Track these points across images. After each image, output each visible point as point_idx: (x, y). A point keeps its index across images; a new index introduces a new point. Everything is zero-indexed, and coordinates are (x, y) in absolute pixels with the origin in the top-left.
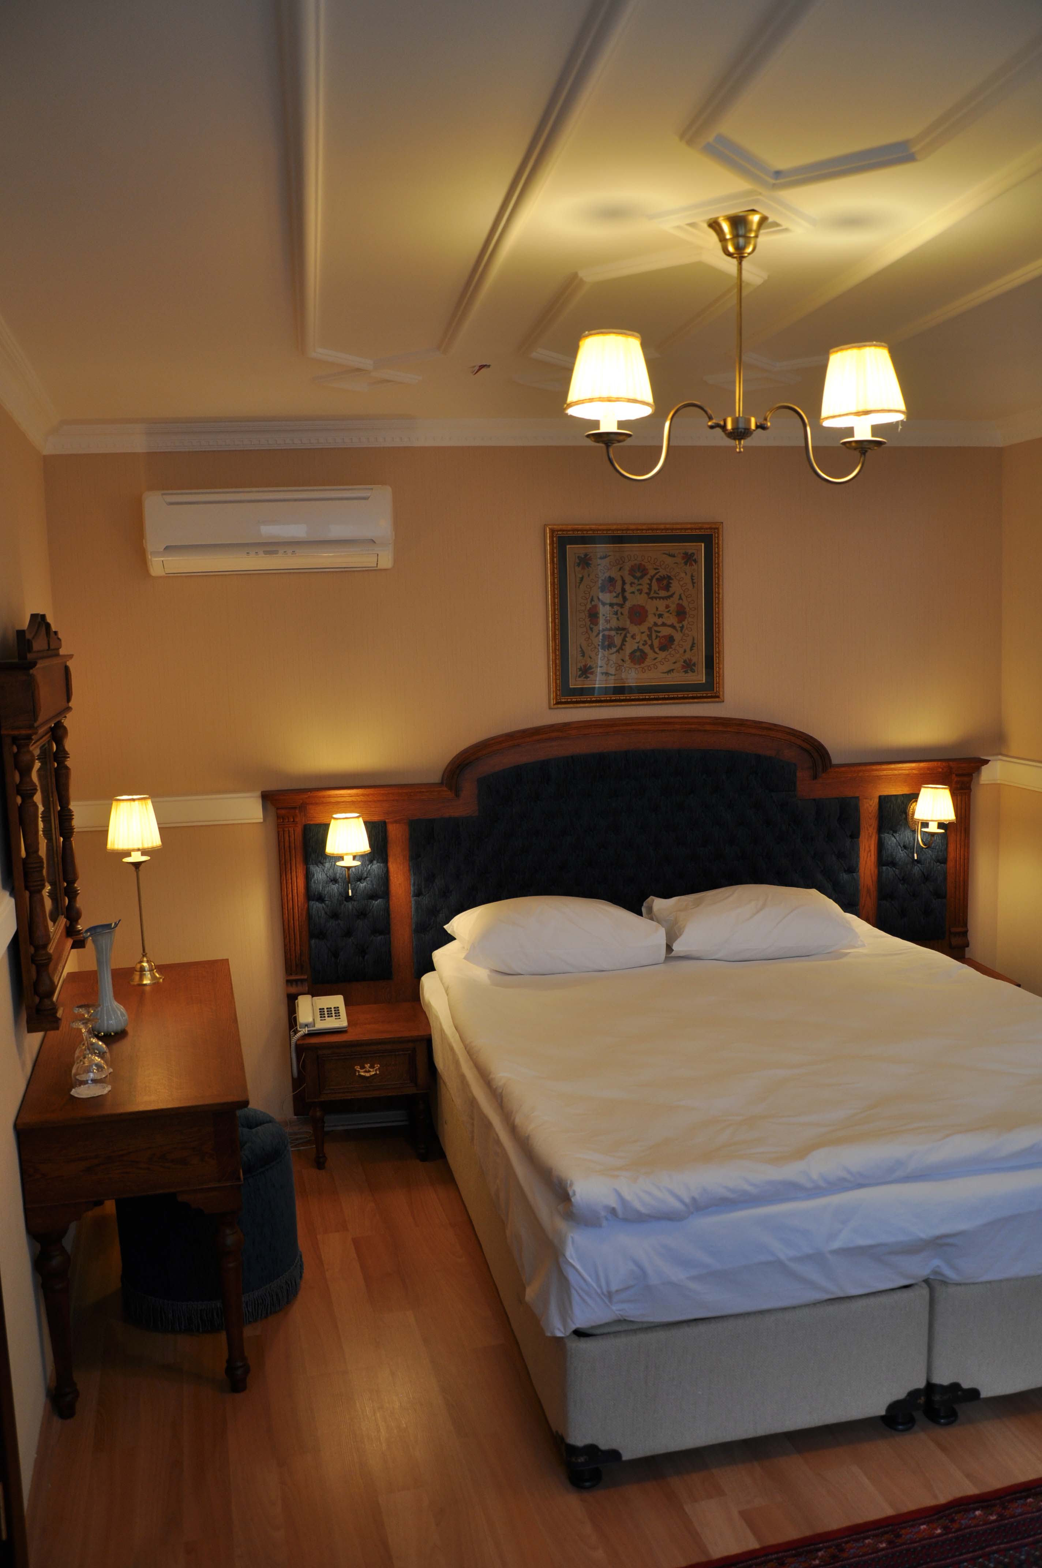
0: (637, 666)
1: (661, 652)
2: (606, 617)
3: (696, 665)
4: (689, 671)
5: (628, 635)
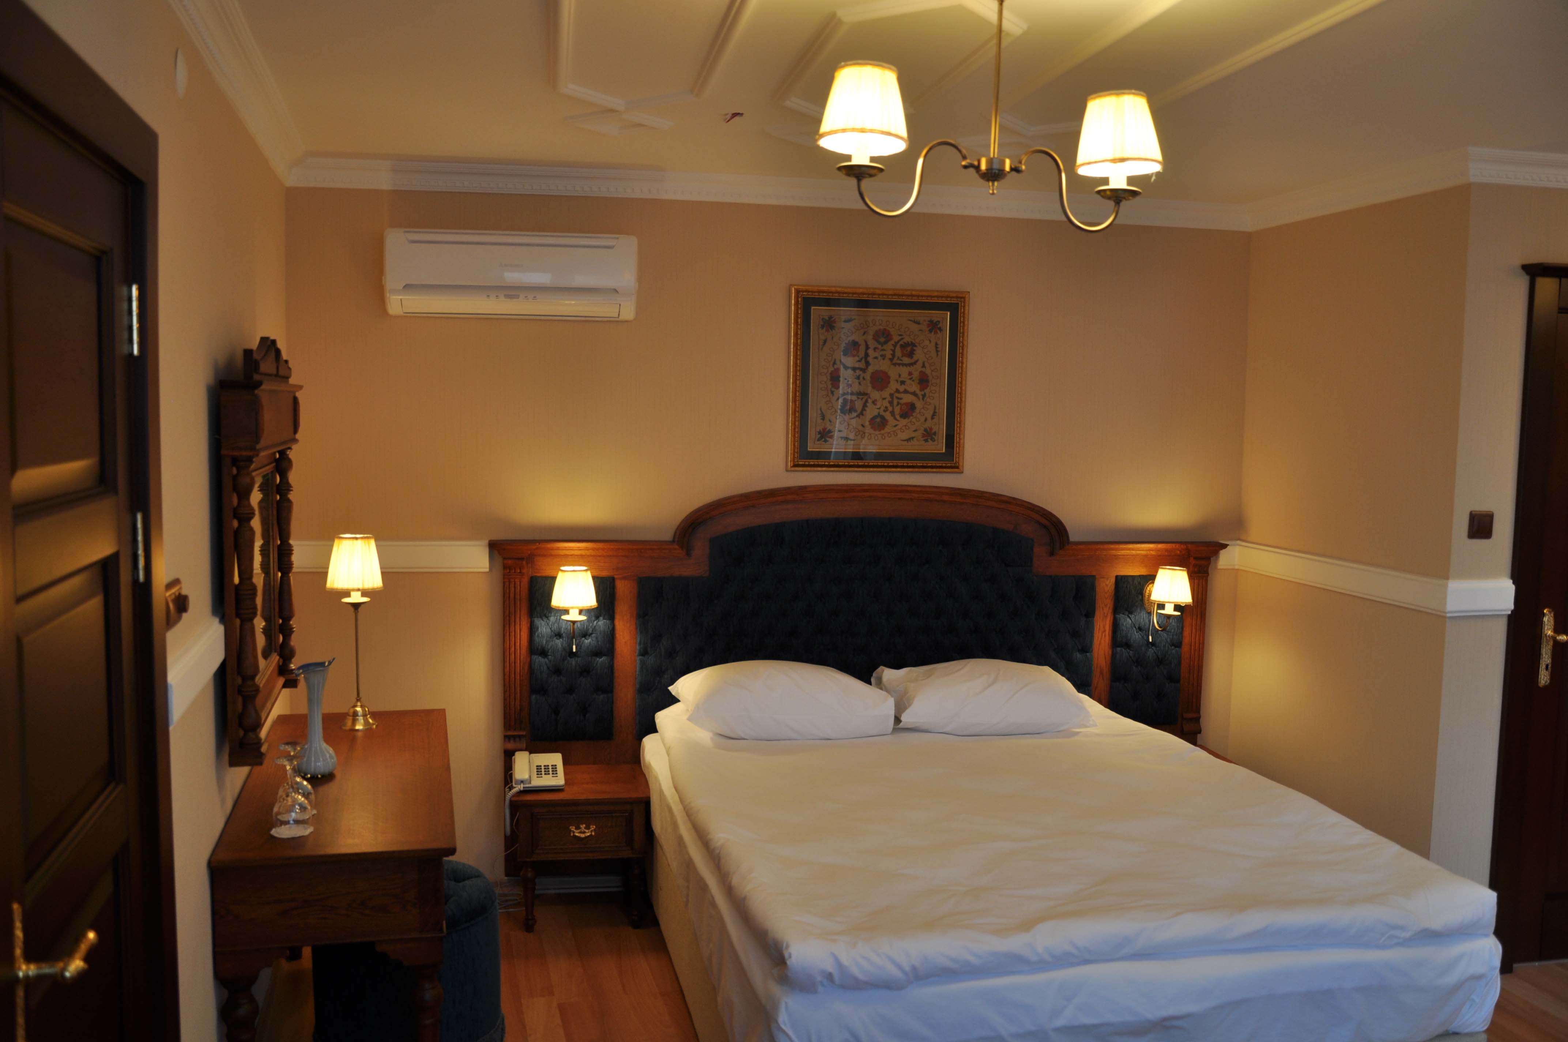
0: (877, 432)
1: (902, 419)
2: (848, 381)
3: (937, 434)
4: (929, 440)
5: (870, 401)
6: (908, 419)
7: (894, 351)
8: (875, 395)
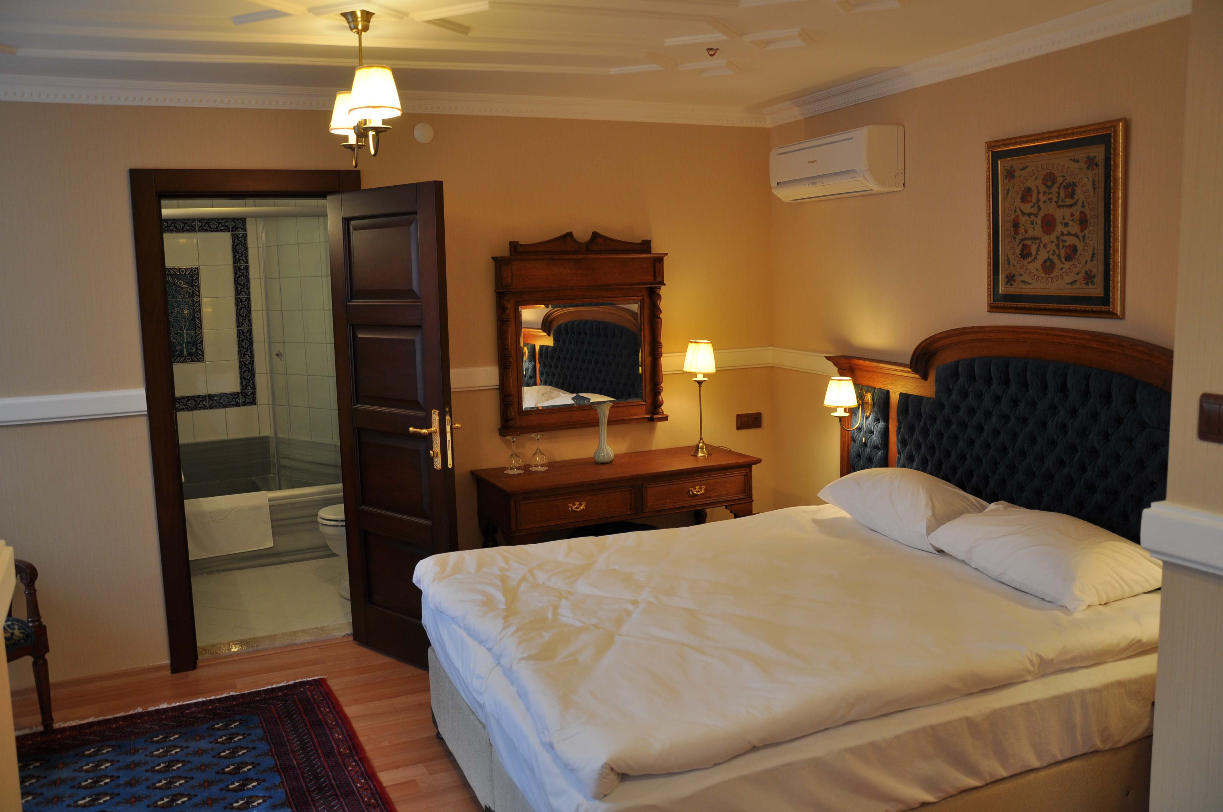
0: (1047, 276)
1: (1066, 262)
2: (1025, 227)
3: (1096, 277)
4: (1089, 283)
5: (1042, 245)
6: (1072, 261)
7: (1058, 193)
8: (1045, 239)
